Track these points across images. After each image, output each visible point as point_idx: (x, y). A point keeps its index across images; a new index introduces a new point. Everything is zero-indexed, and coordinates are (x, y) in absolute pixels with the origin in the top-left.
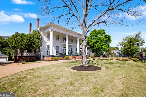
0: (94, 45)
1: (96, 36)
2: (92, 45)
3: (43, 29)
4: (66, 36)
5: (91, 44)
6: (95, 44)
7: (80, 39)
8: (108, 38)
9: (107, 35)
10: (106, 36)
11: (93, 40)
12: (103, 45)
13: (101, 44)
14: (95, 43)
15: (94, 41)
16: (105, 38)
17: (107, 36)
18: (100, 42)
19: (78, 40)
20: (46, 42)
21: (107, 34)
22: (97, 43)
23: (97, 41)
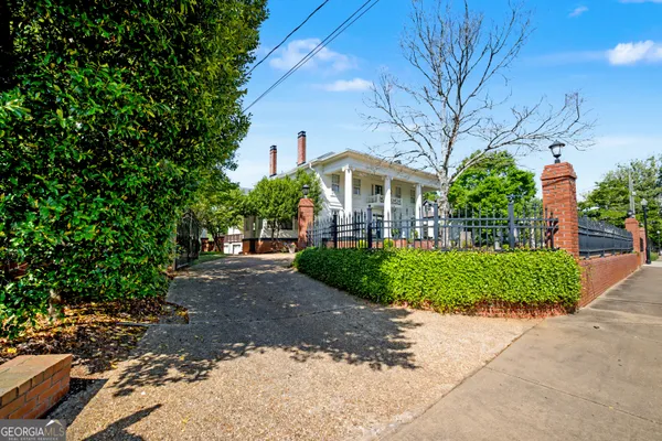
0: (470, 206)
1: (481, 176)
2: (465, 206)
3: (322, 164)
4: (383, 182)
5: (462, 202)
6: (475, 204)
7: (424, 189)
8: (521, 183)
9: (520, 173)
10: (514, 175)
11: (469, 189)
12: (503, 207)
13: (495, 201)
14: (476, 199)
15: (470, 193)
16: (513, 182)
17: (519, 176)
18: (493, 195)
19: (419, 190)
20: (327, 202)
21: (520, 169)
22: (483, 200)
23: (481, 193)
